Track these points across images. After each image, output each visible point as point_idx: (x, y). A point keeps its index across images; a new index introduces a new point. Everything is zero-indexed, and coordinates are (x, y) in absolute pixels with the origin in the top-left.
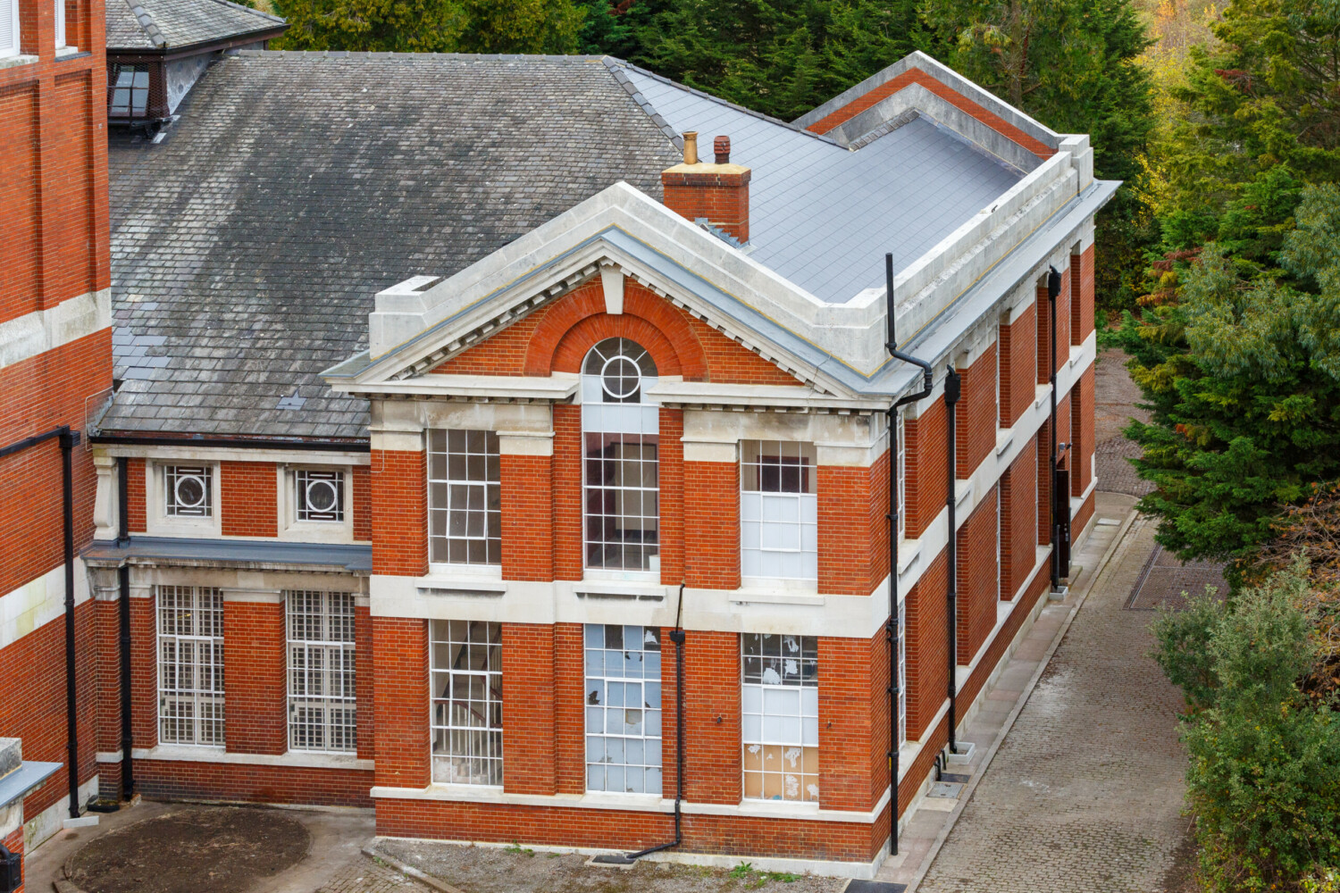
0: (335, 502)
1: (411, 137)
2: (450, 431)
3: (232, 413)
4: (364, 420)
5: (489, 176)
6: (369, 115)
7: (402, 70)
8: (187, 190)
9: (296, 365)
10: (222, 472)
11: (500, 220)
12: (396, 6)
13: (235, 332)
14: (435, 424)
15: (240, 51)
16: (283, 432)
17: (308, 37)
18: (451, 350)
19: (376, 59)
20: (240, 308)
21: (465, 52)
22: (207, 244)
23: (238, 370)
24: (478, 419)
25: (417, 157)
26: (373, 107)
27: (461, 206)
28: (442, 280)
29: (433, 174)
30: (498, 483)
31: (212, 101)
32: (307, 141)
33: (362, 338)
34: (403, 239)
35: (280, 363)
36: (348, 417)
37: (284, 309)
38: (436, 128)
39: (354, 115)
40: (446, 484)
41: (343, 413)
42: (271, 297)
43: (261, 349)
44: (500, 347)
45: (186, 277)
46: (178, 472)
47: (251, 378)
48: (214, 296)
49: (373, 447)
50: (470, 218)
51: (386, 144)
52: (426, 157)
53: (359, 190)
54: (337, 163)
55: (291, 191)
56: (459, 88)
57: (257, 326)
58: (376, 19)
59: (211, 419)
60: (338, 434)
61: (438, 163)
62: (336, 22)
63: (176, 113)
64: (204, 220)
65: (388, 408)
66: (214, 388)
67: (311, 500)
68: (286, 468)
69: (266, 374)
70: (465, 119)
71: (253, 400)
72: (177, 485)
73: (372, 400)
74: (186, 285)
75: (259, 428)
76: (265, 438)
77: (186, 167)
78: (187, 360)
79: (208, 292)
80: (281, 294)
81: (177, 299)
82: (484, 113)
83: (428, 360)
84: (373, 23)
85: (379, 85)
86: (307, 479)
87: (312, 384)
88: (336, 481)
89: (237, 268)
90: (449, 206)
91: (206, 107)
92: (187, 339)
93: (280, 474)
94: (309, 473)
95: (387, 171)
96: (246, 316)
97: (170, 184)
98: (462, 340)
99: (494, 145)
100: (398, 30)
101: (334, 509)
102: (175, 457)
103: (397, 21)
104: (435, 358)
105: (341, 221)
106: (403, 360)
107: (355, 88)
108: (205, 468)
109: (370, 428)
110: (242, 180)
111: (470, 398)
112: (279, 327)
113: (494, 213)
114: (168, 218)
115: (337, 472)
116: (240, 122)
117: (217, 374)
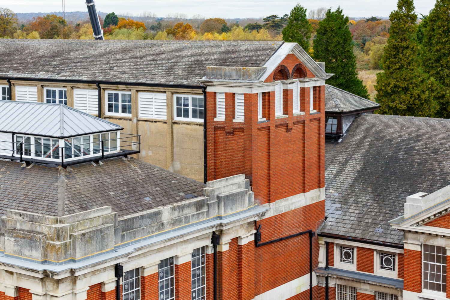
0: (392, 264)
1: (419, 145)
2: (430, 245)
3: (360, 231)
4: (402, 238)
5: (445, 160)
6: (406, 137)
7: (417, 123)
8: (348, 158)
9: (381, 218)
10: (357, 250)
11: (448, 175)
12: (415, 101)
13: (362, 205)
14: (425, 242)
15: (365, 114)
16: (376, 240)
17: (386, 110)
18: (431, 218)
19: (407, 119)
20: (363, 198)
21: (438, 118)
22: (354, 176)
23: (363, 218)
24: (439, 242)
25: (421, 152)
26: (407, 135)
27: (435, 170)
28: (428, 194)
29: (426, 158)
30: (446, 265)
31: (356, 130)
32: (385, 145)
33: (402, 211)
34: (416, 179)
35: (376, 217)
36: (397, 237)
37: (377, 199)
38: (427, 143)
39: (401, 137)
40: (428, 263)
41: (395, 235)
42: (373, 195)
43: (370, 211)
44: (447, 219)
45: (347, 186)
46: (344, 249)
47: (366, 221)
48: (356, 193)
49: (405, 248)
50: (438, 174)
51: (411, 147)
52: (424, 152)
53: (402, 162)
54: (395, 152)
55: (380, 161)
56: (435, 130)
57: (369, 204)
58: (408, 105)
59: (354, 233)
60: (393, 242)
61: (428, 155)
62: (395, 105)
63: (345, 133)
64: (353, 168)
65: (410, 235)
66: (355, 223)
67: (384, 263)
68: (377, 251)
69: (371, 220)
70: (437, 140)
71: (367, 228)
72: (343, 252)
73: (405, 232)
74: (347, 189)
75: (368, 238)
76: (370, 241)
77: (348, 151)
78: (347, 213)
79: (354, 191)
80: (376, 194)
81: (344, 193)
82: (444, 139)
83: (423, 221)
84: (407, 106)
85: (409, 127)
86: (383, 256)
87: (385, 225)
88: (393, 257)
89: (363, 185)
90: (431, 169)
91: (354, 131)
92: (347, 206)
93: (375, 253)
94: (384, 254)
95: (411, 156)
96: (365, 200)
97: (343, 156)
98: (435, 215)
99: (447, 150)
100: (415, 109)
101: (392, 267)
102: (343, 243)
103: (415, 106)
104: (426, 220)
105: (396, 172)
106: (415, 220)
107: (401, 128)
108: (352, 248)
109: (404, 241)
110: (365, 156)
111: (437, 235)
112: (375, 205)
113: (446, 173)
114: (342, 167)
115: (393, 255)
116: (365, 137)
117: (356, 218)
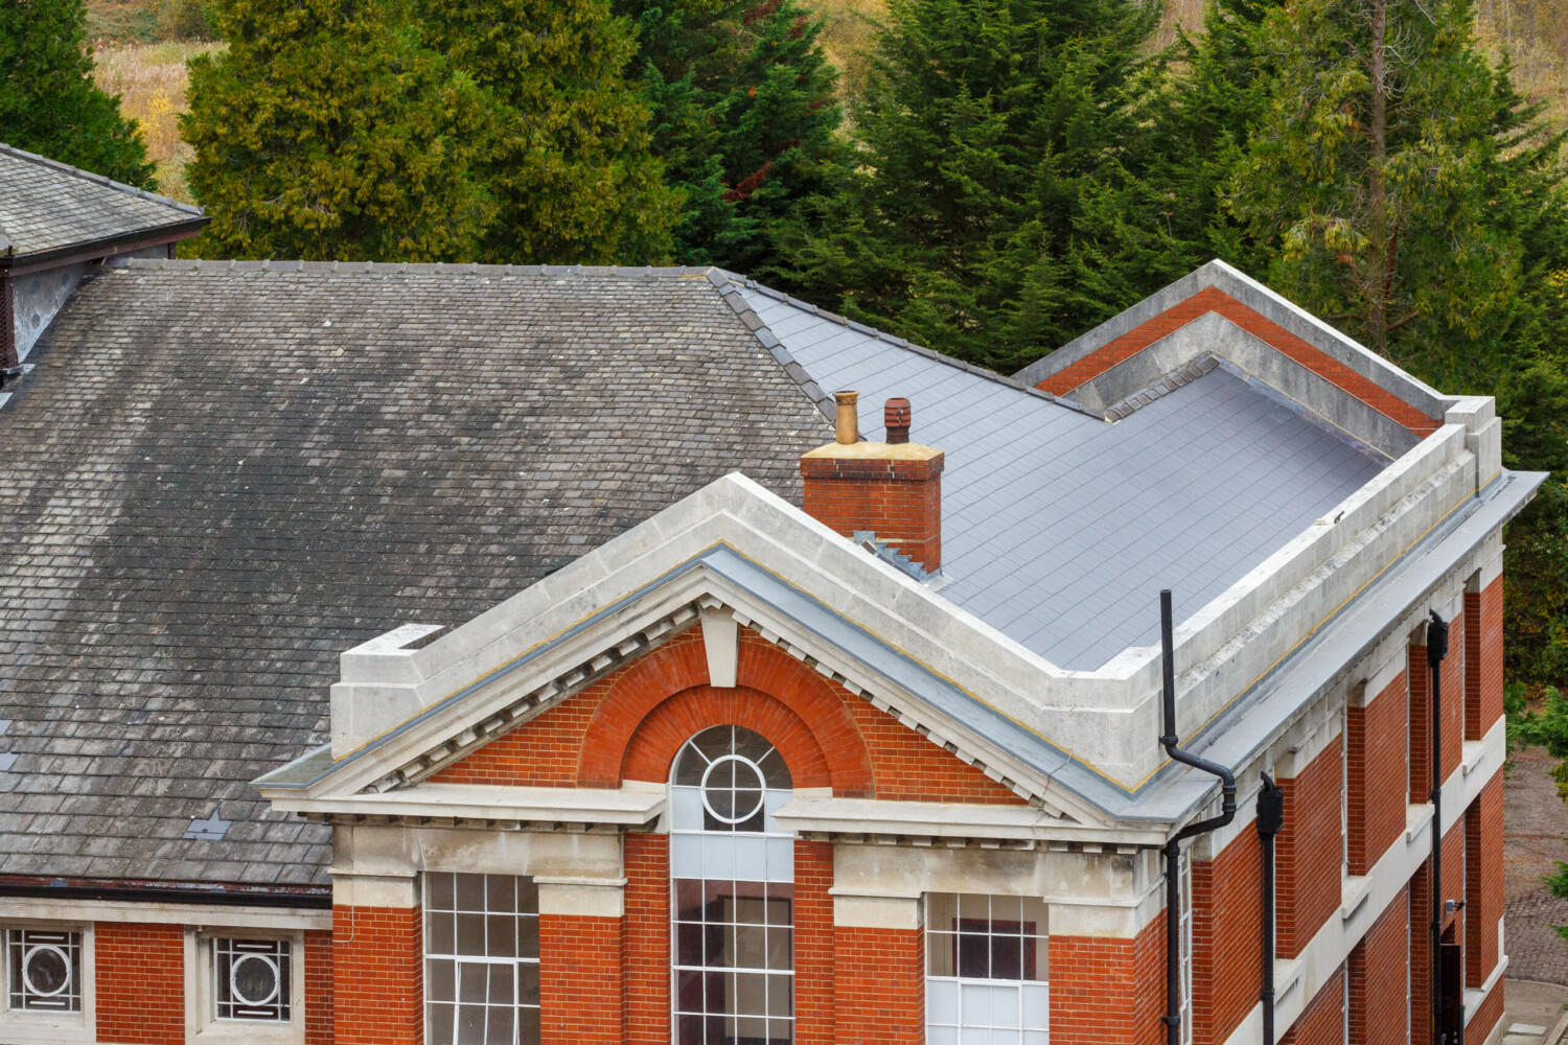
0: (277, 990)
1: (401, 399)
2: (460, 875)
3: (114, 844)
4: (324, 856)
5: (525, 463)
6: (335, 364)
7: (387, 290)
8: (44, 485)
9: (216, 768)
10: (97, 940)
11: (542, 533)
12: (381, 187)
13: (118, 714)
14: (436, 864)
15: (131, 261)
16: (193, 876)
17: (240, 236)
18: (462, 743)
19: (343, 273)
20: (127, 676)
21: (493, 262)
22: (76, 572)
23: (124, 775)
24: (505, 856)
25: (410, 432)
26: (340, 351)
27: (480, 511)
28: (447, 631)
29: (435, 459)
30: (537, 960)
31: (85, 341)
32: (235, 406)
33: (321, 724)
34: (387, 563)
35: (190, 764)
36: (298, 851)
37: (197, 677)
38: (440, 384)
39: (310, 363)
40: (452, 962)
41: (290, 845)
42: (176, 658)
43: (161, 741)
44: (539, 739)
45: (41, 625)
46: (27, 940)
47: (143, 789)
48: (85, 655)
49: (336, 901)
50: (493, 530)
51: (361, 410)
52: (424, 431)
53: (317, 486)
54: (282, 441)
55: (209, 487)
56: (478, 319)
57: (154, 704)
58: (349, 209)
59: (80, 854)
60: (280, 881)
61: (444, 442)
62: (286, 212)
63: (27, 360)
64: (71, 533)
65: (360, 838)
66: (84, 804)
67: (238, 985)
68: (198, 935)
69: (168, 782)
70: (487, 370)
71: (147, 824)
72: (26, 960)
73: (334, 825)
74: (42, 637)
75: (154, 870)
76: (165, 885)
77: (43, 448)
78: (43, 759)
79: (76, 649)
80: (192, 652)
81: (28, 660)
82: (518, 360)
83: (424, 760)
84: (343, 214)
85: (350, 315)
86: (231, 953)
87: (240, 798)
88: (278, 955)
89: (122, 611)
90: (460, 510)
91: (76, 350)
92: (42, 726)
93: (189, 943)
94: (236, 942)
95: (362, 455)
96: (136, 687)
97: (17, 475)
98: (479, 729)
99: (532, 412)
100: (384, 227)
101: (275, 1000)
102: (22, 915)
103: (382, 212)
104: (436, 758)
105: (289, 534)
106: (384, 761)
107: (312, 321)
108: (70, 934)
109: (331, 870)
110: (132, 468)
111: (491, 822)
112: (189, 705)
113: (532, 522)
114: (14, 529)
115: (279, 942)
116: (129, 375)
117: (89, 781)
